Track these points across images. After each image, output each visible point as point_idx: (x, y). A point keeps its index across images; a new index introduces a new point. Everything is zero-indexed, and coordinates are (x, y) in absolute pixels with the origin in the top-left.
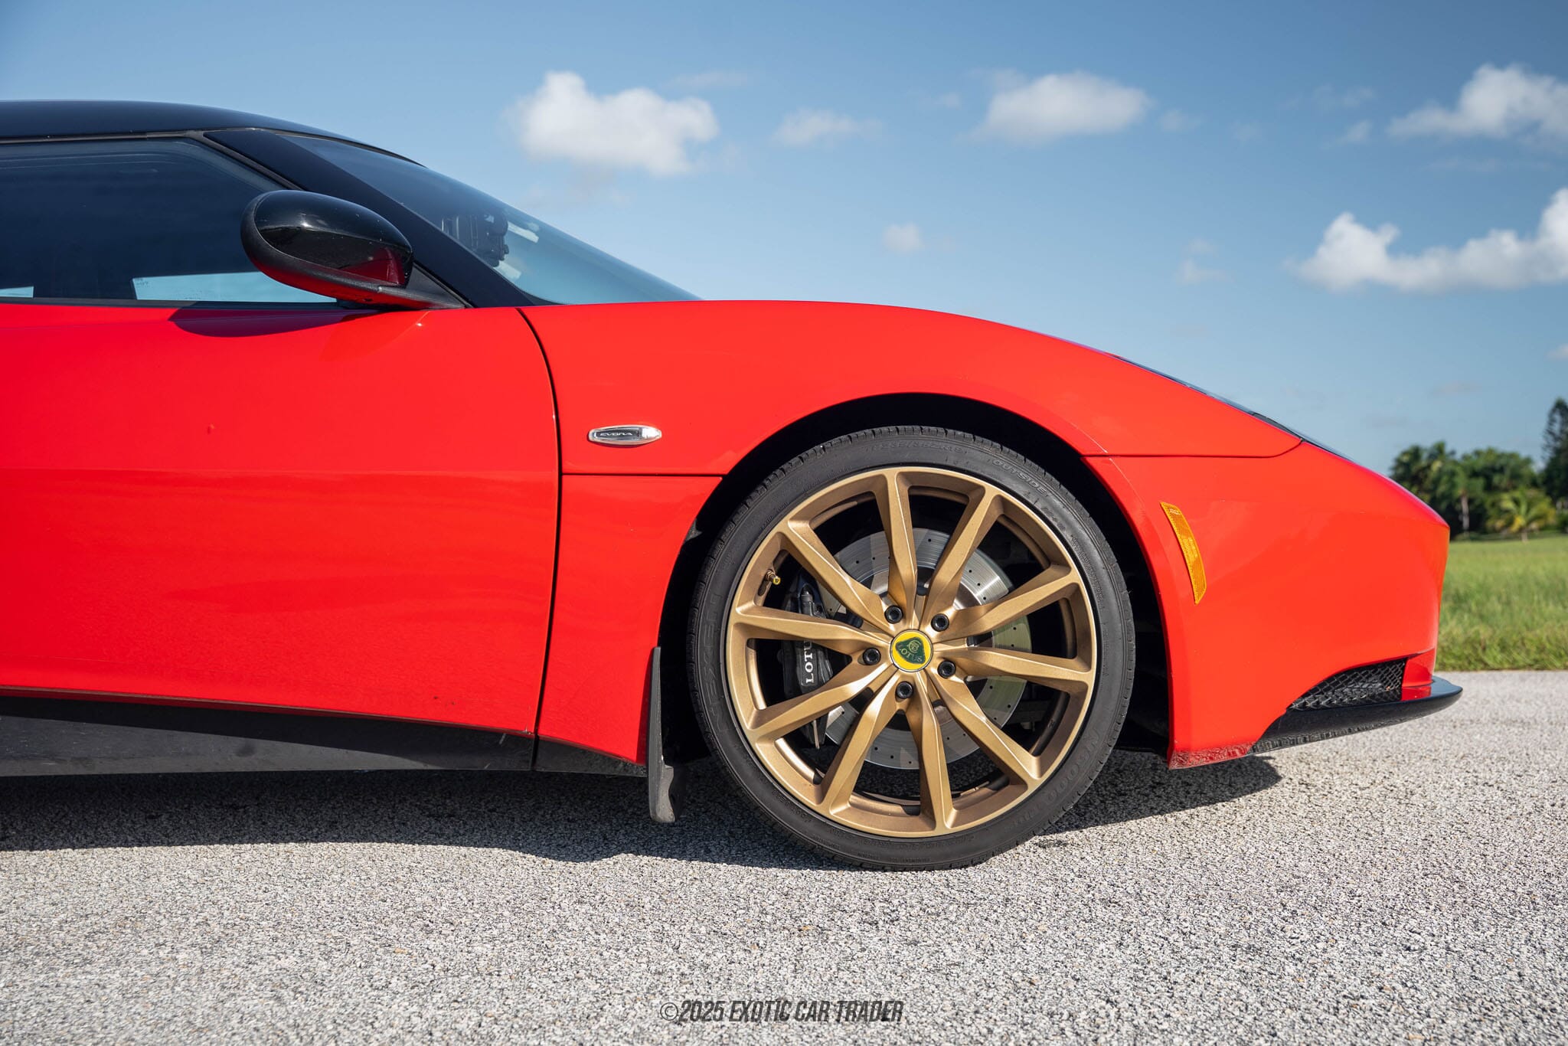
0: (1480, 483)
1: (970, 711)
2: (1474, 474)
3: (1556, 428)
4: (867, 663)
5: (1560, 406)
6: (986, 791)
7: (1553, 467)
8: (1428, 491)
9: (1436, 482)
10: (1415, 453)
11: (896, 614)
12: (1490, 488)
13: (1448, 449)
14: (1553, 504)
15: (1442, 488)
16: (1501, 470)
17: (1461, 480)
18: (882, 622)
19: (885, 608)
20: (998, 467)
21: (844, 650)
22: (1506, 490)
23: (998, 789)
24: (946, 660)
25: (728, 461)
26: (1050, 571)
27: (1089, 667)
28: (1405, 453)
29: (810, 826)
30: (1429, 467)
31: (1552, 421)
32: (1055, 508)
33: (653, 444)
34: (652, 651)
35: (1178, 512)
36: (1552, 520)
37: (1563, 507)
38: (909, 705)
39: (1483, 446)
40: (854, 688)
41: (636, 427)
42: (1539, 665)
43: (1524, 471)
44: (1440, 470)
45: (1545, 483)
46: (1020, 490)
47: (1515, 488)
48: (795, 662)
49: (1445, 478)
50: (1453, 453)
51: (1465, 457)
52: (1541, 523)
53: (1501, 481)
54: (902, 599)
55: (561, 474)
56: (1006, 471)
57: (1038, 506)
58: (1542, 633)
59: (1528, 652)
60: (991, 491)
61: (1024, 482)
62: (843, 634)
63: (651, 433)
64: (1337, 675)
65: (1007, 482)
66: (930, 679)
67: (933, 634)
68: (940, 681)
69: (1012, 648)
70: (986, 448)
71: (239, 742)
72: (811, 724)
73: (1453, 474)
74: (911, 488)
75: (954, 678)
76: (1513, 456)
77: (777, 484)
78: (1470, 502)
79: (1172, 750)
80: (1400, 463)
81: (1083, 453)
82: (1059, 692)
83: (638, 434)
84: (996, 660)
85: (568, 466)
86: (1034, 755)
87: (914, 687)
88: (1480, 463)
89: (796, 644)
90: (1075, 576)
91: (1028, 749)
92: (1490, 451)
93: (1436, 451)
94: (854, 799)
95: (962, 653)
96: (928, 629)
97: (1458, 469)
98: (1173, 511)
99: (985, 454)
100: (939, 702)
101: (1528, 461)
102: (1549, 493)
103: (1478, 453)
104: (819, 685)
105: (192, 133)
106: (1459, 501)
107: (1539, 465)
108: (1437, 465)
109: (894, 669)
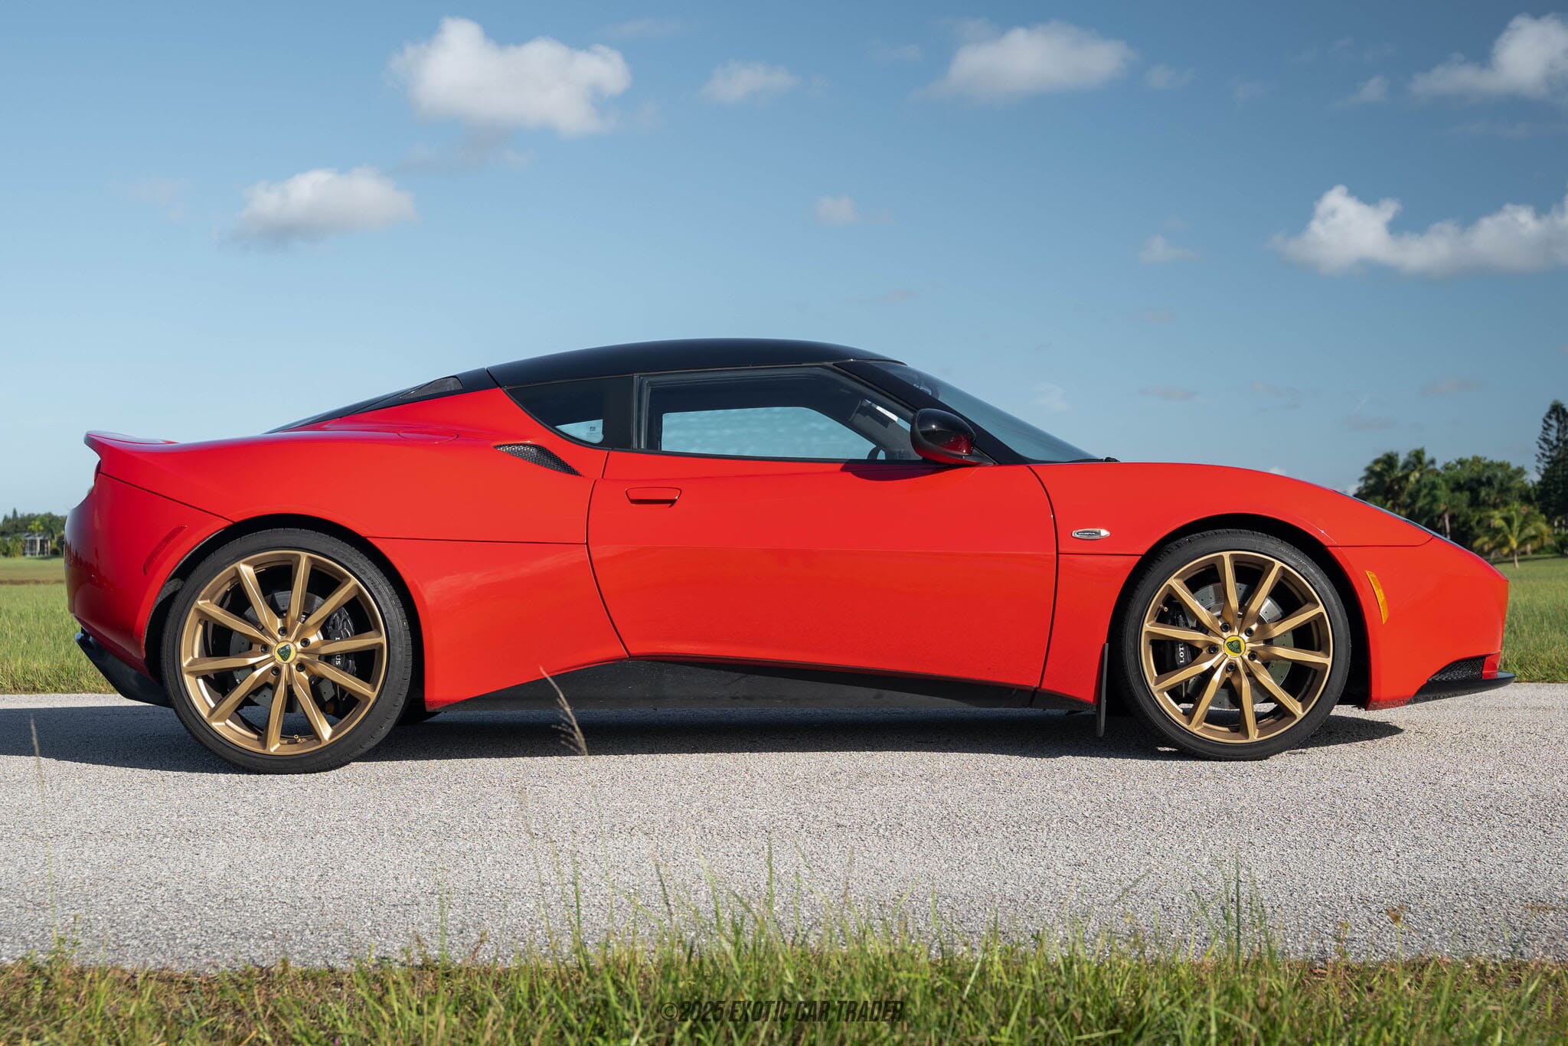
0: (1465, 497)
1: (1266, 679)
2: (1458, 487)
3: (1553, 435)
4: (1211, 653)
5: (1556, 410)
6: (1272, 720)
7: (1548, 477)
8: (1406, 506)
9: (1414, 496)
10: (1389, 461)
11: (1226, 627)
12: (1475, 503)
13: (1427, 458)
14: (1549, 522)
15: (1421, 503)
16: (1489, 482)
17: (1443, 493)
18: (1219, 631)
19: (1220, 624)
20: (1281, 551)
21: (1199, 646)
22: (1495, 506)
23: (1279, 720)
24: (1252, 651)
25: (1143, 548)
26: (1307, 606)
27: (1329, 656)
28: (1377, 462)
29: (1183, 737)
30: (1406, 477)
31: (1547, 428)
32: (1311, 574)
33: (1106, 538)
34: (1104, 645)
35: (1374, 576)
36: (1549, 541)
37: (1560, 525)
38: (1233, 675)
39: (1468, 455)
40: (1206, 666)
41: (1097, 530)
42: (1550, 679)
43: (1515, 484)
44: (1418, 481)
45: (1538, 499)
46: (1293, 563)
47: (1506, 504)
48: (1174, 652)
49: (1425, 491)
50: (1433, 462)
51: (1447, 467)
52: (1536, 544)
53: (1488, 495)
54: (1230, 619)
55: (1058, 554)
56: (1285, 554)
57: (1302, 572)
58: (1551, 655)
59: (1541, 669)
60: (1278, 564)
61: (1295, 559)
62: (1198, 637)
63: (1104, 533)
64: (1451, 664)
65: (1286, 559)
66: (1244, 661)
67: (1246, 638)
68: (1249, 662)
69: (1284, 646)
70: (1275, 542)
71: (875, 691)
72: (1181, 686)
73: (1434, 486)
74: (1235, 562)
75: (1256, 661)
76: (1502, 466)
77: (1167, 561)
78: (1452, 519)
79: (1370, 701)
80: (1371, 472)
81: (1326, 544)
82: (1311, 668)
83: (1099, 533)
84: (1280, 652)
85: (1061, 549)
86: (1299, 701)
87: (1236, 665)
88: (1465, 475)
89: (1174, 642)
90: (1321, 609)
91: (1295, 698)
92: (1476, 460)
93: (1413, 459)
94: (1204, 724)
95: (1260, 648)
96: (1243, 635)
97: (1439, 481)
98: (1370, 575)
99: (1273, 544)
100: (1250, 675)
101: (1520, 472)
102: (1543, 511)
103: (1461, 462)
104: (1187, 665)
105: (826, 363)
106: (1441, 517)
107: (1533, 477)
108: (1414, 476)
109: (1225, 656)
